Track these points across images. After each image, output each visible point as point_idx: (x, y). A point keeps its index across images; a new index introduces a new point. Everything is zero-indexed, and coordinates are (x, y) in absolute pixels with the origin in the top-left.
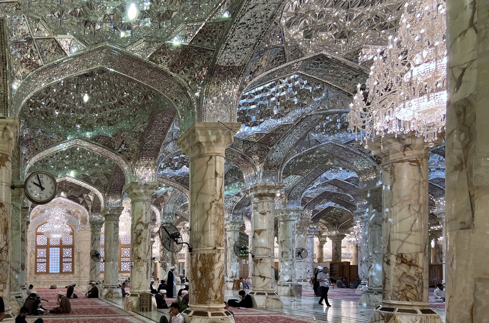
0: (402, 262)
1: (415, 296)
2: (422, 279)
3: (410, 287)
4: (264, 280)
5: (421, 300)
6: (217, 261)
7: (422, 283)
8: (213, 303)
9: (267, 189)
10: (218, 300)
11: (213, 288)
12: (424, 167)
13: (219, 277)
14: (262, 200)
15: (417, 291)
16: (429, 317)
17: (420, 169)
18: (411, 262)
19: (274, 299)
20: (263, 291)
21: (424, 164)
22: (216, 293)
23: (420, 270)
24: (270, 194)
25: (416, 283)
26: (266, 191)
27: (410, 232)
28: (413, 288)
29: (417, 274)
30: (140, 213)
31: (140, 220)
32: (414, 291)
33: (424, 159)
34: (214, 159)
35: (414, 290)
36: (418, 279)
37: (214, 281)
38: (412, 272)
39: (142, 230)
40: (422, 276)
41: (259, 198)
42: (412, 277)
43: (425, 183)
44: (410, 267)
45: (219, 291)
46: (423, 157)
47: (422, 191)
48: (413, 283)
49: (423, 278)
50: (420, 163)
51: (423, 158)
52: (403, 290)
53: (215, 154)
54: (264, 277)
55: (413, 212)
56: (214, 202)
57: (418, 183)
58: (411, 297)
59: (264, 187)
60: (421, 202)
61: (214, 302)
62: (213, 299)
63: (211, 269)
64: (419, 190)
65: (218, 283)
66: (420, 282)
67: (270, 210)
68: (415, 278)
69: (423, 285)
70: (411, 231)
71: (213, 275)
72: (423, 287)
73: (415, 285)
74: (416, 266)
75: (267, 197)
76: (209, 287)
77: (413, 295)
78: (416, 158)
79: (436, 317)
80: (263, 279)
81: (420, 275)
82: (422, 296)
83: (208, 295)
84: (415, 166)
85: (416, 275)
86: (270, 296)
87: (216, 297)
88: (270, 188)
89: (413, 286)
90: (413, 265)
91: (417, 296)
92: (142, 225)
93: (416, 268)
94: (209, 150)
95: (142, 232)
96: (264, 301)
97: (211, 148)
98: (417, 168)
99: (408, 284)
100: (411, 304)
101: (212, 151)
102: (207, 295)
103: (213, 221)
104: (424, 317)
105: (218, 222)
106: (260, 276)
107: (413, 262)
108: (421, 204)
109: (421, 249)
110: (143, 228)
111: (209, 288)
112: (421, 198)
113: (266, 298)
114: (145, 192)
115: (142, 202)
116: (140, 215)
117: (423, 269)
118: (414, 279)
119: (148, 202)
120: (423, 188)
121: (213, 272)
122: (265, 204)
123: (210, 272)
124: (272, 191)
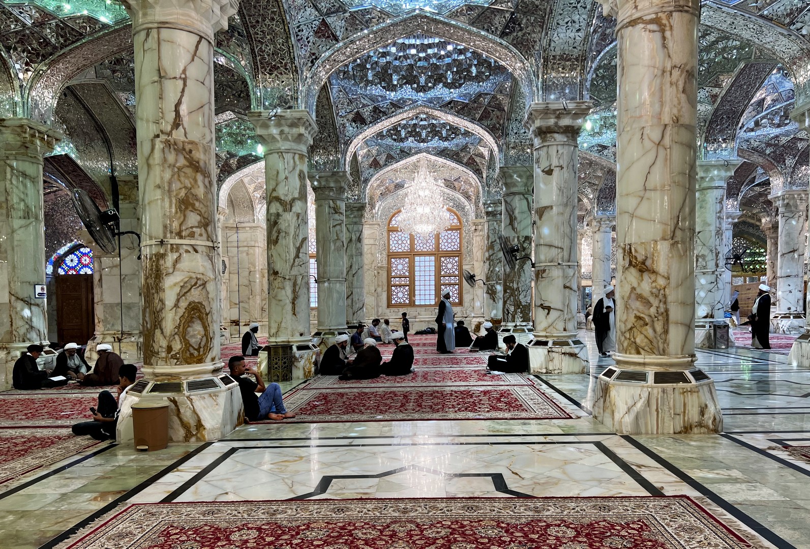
0: (631, 264)
1: (651, 342)
2: (665, 303)
3: (642, 322)
4: (548, 314)
5: (664, 351)
6: (171, 270)
7: (667, 311)
8: (163, 363)
9: (552, 116)
10: (173, 357)
11: (162, 330)
12: (675, 33)
13: (176, 306)
14: (546, 141)
15: (655, 331)
16: (670, 391)
17: (664, 38)
18: (643, 263)
19: (564, 354)
20: (546, 337)
21: (675, 26)
22: (169, 342)
23: (661, 282)
24: (561, 127)
25: (653, 311)
26: (552, 121)
27: (641, 194)
28: (647, 324)
29: (654, 290)
30: (275, 178)
31: (274, 194)
32: (649, 331)
33: (674, 14)
34: (156, 36)
35: (647, 327)
36: (655, 302)
37: (164, 315)
38: (646, 287)
39: (278, 215)
40: (665, 296)
41: (541, 138)
42: (645, 299)
43: (676, 73)
44: (642, 276)
45: (177, 337)
46: (672, 8)
47: (668, 93)
48: (647, 312)
49: (670, 299)
50: (665, 25)
51: (671, 12)
52: (631, 329)
53: (156, 25)
54: (549, 309)
55: (647, 143)
56: (158, 136)
57: (660, 73)
58: (643, 345)
59: (546, 112)
60: (666, 119)
61: (166, 360)
62: (164, 355)
63: (157, 289)
64: (661, 89)
65: (174, 320)
66: (662, 310)
67: (562, 163)
68: (652, 299)
69: (667, 315)
70: (645, 190)
71: (161, 301)
72: (667, 320)
73: (650, 316)
74: (654, 272)
75: (556, 135)
76: (155, 327)
77: (646, 340)
78: (657, 13)
79: (687, 391)
80: (546, 311)
81: (662, 292)
82: (665, 341)
83: (154, 345)
84: (654, 31)
85: (652, 293)
86: (557, 349)
87: (169, 349)
88: (560, 114)
89: (647, 319)
90: (648, 270)
91: (655, 344)
92: (278, 204)
93: (653, 277)
94: (145, 15)
95: (278, 219)
96: (543, 359)
97: (149, 11)
98: (658, 36)
99: (638, 314)
100: (641, 361)
101: (150, 18)
102: (152, 346)
103: (158, 181)
104: (655, 391)
105: (170, 183)
106: (542, 306)
107: (648, 263)
108: (666, 125)
109: (664, 231)
110: (281, 210)
111: (155, 329)
112: (667, 109)
113: (546, 352)
114: (282, 132)
115: (276, 155)
116: (274, 184)
117: (668, 278)
118: (648, 304)
119: (290, 156)
120: (671, 84)
121: (161, 294)
122: (553, 150)
123: (156, 295)
124: (566, 122)
